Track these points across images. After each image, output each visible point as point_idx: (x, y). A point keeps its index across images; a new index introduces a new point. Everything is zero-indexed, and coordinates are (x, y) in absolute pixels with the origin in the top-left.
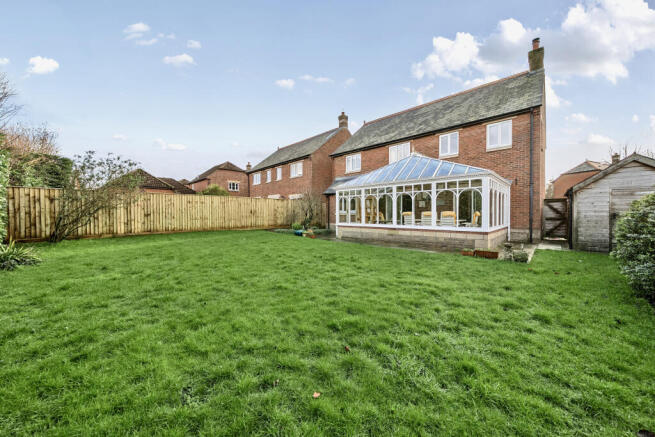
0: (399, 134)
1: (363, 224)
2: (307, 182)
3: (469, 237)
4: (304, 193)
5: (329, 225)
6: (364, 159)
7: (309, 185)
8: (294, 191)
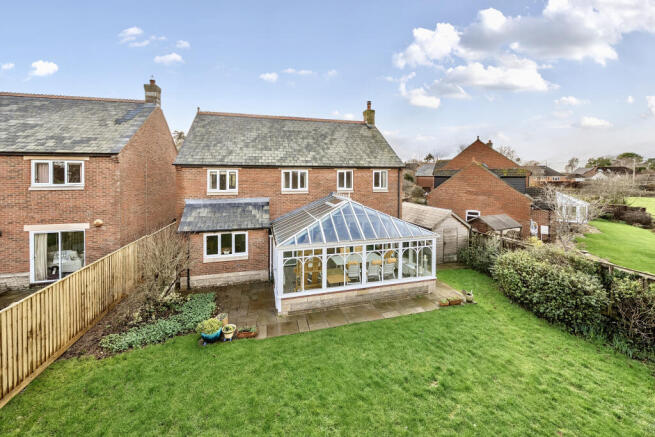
1: (324, 289)
2: (102, 201)
3: (425, 284)
4: (91, 222)
5: (189, 279)
6: (244, 178)
7: (109, 207)
8: (47, 217)
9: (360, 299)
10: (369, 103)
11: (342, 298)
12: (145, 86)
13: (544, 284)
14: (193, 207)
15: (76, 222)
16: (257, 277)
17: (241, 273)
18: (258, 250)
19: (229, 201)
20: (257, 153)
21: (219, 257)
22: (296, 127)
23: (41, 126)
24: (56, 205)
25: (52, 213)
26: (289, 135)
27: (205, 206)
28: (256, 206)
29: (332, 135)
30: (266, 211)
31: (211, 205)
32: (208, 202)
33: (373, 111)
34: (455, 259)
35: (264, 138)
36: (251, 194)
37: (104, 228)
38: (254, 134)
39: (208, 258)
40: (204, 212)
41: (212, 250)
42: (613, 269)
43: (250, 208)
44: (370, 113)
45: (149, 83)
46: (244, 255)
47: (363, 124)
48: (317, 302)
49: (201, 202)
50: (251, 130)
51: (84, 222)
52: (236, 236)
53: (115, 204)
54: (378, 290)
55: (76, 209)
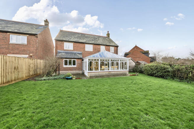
0: (86, 41)
1: (99, 71)
2: (33, 49)
3: (126, 72)
4: (29, 55)
5: (59, 72)
6: (75, 46)
7: (34, 51)
8: (15, 52)
9: (109, 74)
10: (108, 32)
11: (104, 73)
12: (45, 21)
13: (157, 68)
14: (60, 52)
15: (24, 54)
16: (79, 73)
17: (74, 71)
18: (79, 65)
19: (70, 52)
20: (78, 40)
21: (68, 66)
22: (89, 36)
23: (13, 27)
24: (18, 49)
25: (16, 51)
26: (87, 37)
27: (63, 52)
28: (78, 53)
29: (99, 38)
30: (81, 55)
31: (65, 52)
32: (64, 51)
33: (109, 34)
34: (132, 71)
35: (80, 37)
36: (77, 50)
37: (33, 57)
38: (77, 36)
39: (65, 66)
40: (63, 54)
41: (66, 64)
42: (173, 65)
43: (77, 54)
44: (108, 35)
45: (45, 20)
46: (75, 66)
47: (107, 37)
48: (97, 74)
49: (62, 51)
50: (76, 35)
51: (27, 55)
52: (73, 60)
53: (36, 50)
54: (114, 72)
55: (24, 50)
